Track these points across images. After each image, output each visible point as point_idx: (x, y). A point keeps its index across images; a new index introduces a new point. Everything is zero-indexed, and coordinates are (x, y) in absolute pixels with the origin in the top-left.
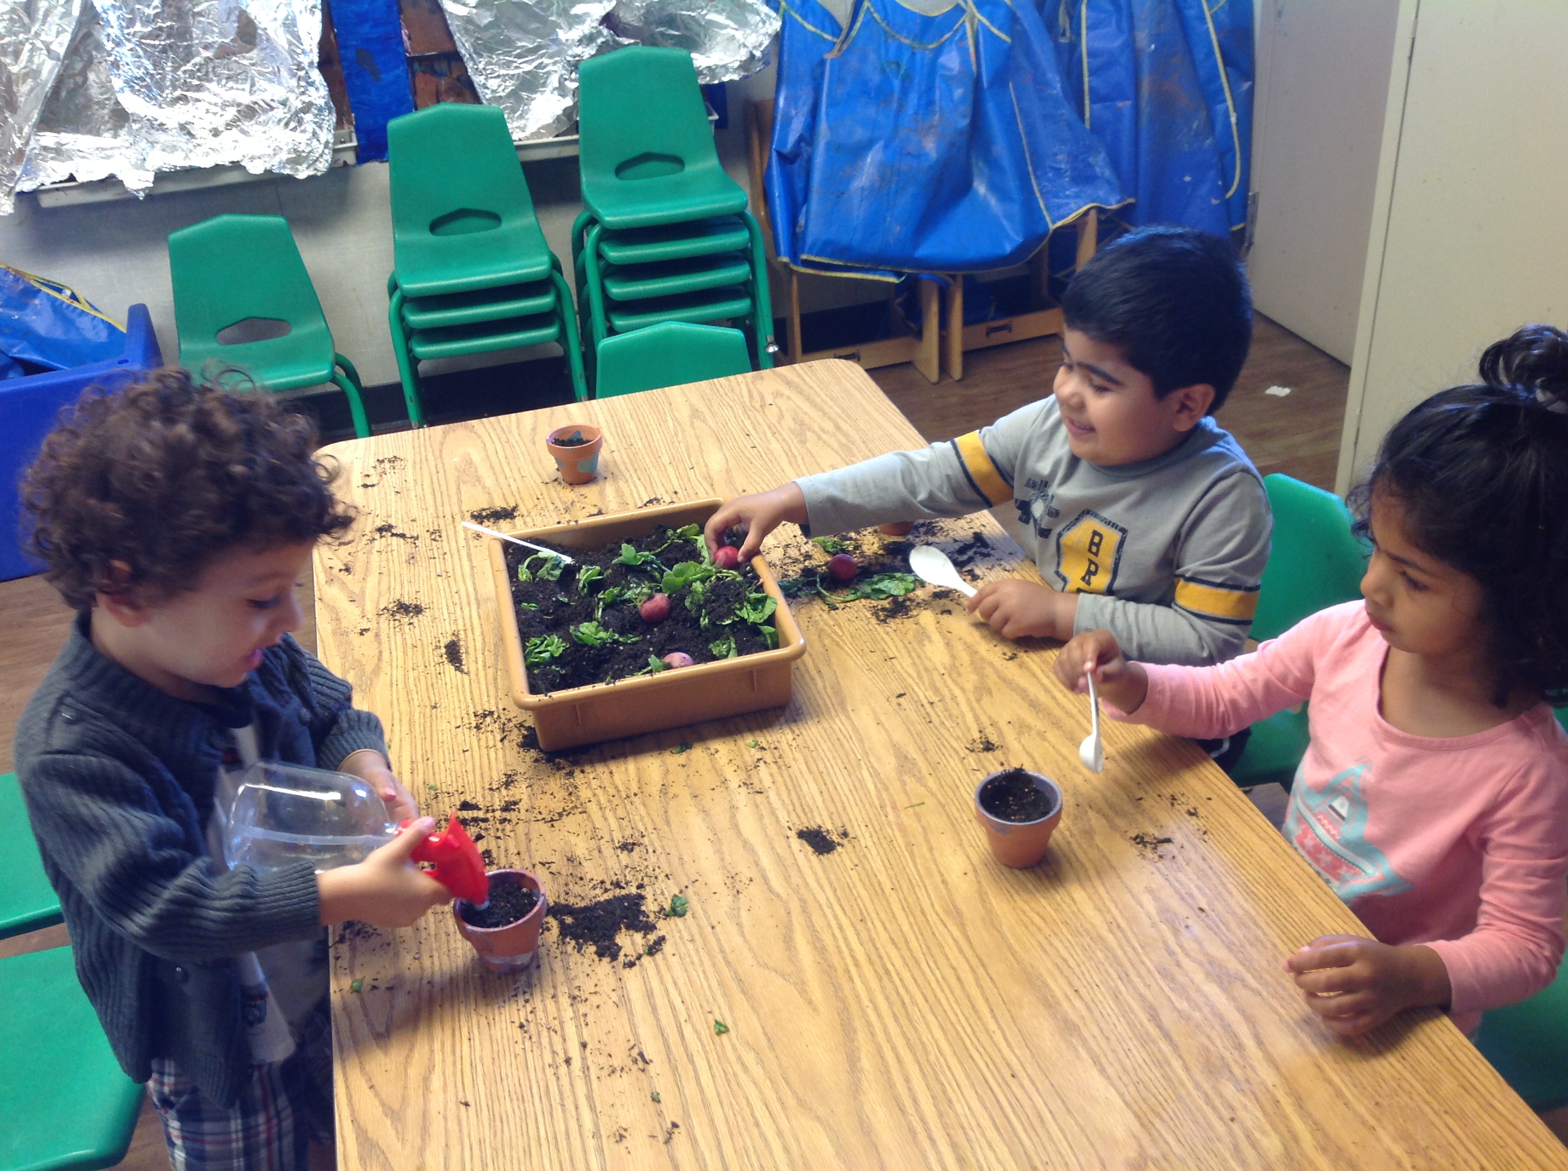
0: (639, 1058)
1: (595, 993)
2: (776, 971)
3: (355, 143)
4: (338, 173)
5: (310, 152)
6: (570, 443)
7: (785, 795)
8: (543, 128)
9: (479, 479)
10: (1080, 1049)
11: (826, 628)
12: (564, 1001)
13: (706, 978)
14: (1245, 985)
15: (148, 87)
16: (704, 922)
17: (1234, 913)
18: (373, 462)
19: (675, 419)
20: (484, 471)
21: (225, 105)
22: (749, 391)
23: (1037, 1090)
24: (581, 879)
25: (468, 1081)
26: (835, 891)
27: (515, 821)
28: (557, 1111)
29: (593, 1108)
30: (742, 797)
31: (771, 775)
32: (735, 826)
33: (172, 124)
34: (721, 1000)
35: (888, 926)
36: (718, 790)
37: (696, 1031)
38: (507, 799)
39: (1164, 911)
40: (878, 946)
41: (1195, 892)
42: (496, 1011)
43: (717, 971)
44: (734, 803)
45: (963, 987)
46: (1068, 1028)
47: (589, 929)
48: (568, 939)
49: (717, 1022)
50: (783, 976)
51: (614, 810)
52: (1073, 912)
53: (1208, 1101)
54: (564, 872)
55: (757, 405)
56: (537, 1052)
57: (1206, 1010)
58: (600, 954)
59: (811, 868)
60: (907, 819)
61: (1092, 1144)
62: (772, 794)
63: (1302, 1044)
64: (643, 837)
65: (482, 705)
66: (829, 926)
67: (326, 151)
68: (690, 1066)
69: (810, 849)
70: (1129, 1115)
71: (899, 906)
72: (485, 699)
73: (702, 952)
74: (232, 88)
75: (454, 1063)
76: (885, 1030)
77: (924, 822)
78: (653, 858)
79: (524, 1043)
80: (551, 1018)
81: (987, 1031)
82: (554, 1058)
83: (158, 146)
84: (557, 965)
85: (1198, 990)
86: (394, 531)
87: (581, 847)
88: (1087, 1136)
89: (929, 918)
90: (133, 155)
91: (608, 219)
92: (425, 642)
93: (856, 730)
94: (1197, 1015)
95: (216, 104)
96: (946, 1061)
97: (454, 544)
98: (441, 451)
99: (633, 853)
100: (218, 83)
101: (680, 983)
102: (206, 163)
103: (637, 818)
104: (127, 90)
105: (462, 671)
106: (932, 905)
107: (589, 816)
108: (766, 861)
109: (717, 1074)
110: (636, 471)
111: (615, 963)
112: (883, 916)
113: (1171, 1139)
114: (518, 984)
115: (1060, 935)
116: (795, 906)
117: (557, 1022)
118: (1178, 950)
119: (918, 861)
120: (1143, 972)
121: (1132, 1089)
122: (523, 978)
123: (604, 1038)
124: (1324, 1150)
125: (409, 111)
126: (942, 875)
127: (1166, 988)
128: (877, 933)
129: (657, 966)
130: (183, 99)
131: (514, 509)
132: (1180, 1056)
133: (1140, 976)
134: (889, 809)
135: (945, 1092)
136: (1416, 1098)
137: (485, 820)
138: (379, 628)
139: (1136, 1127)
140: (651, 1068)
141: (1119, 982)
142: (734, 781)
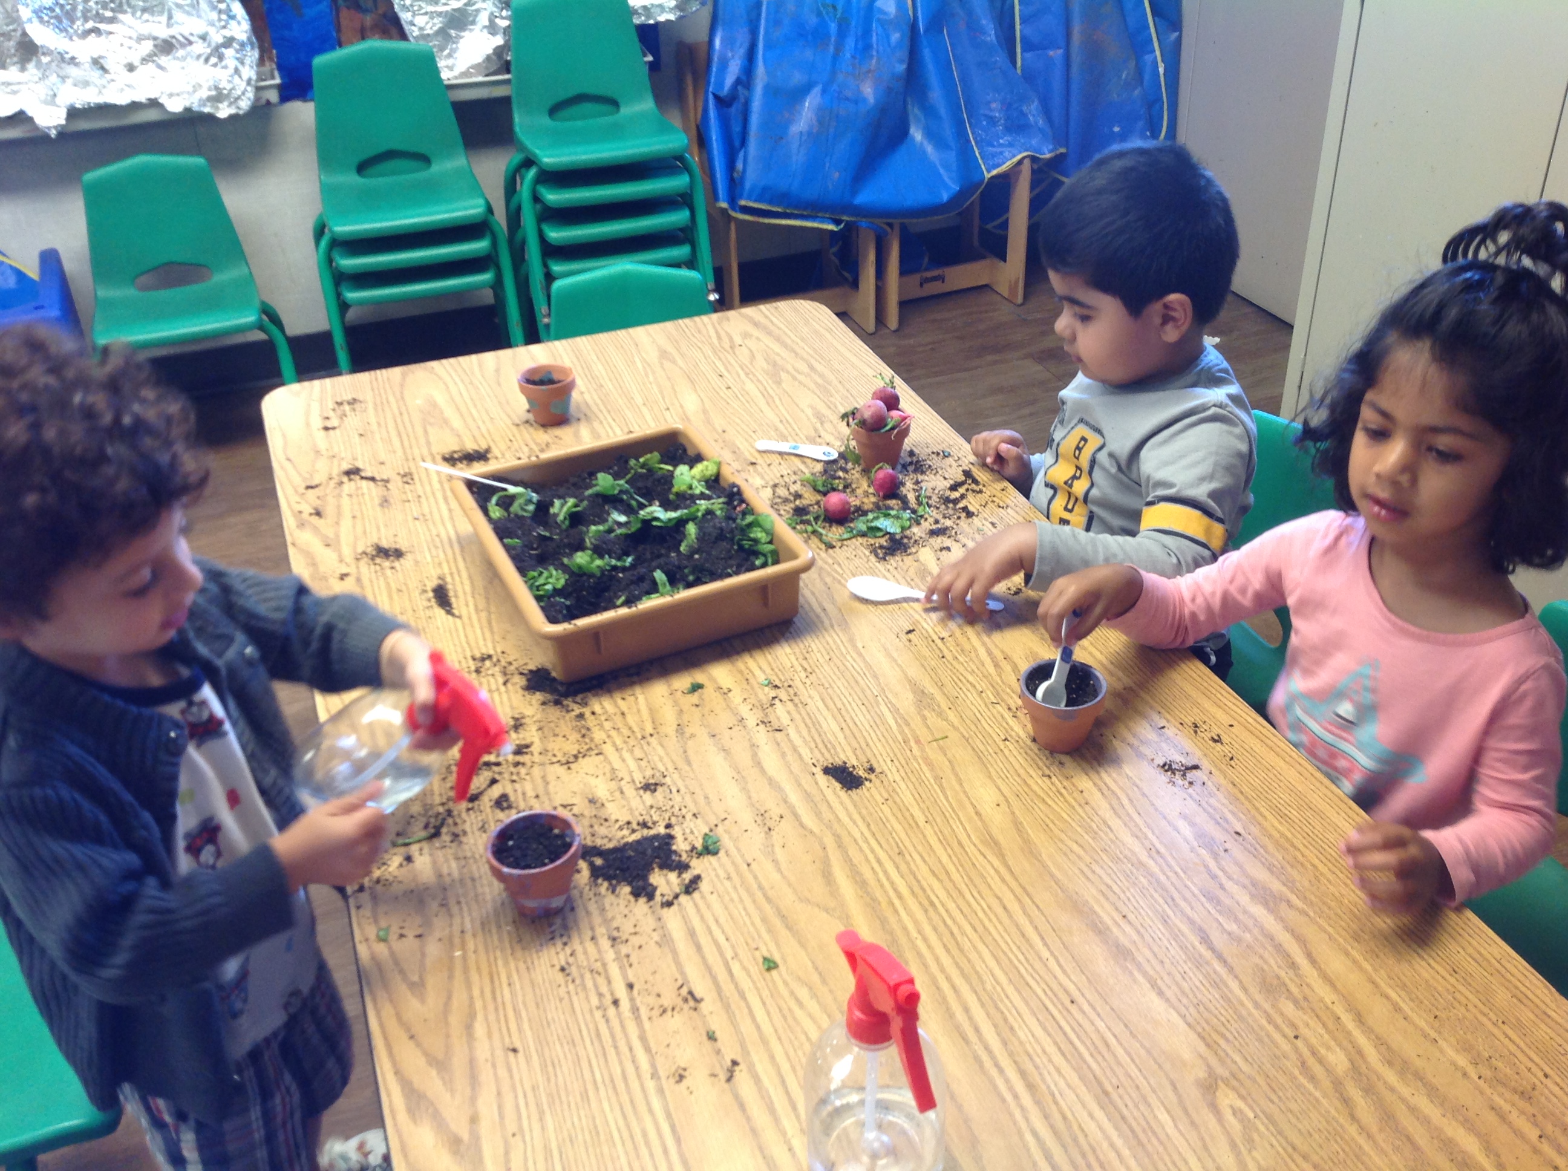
0: (689, 997)
1: (635, 933)
2: (818, 906)
3: (277, 81)
4: (261, 111)
5: (231, 90)
6: (541, 382)
7: (805, 733)
8: (472, 67)
9: (446, 421)
10: (1136, 973)
11: (826, 567)
12: (605, 943)
13: (748, 914)
14: (1290, 905)
15: (57, 18)
16: (739, 860)
17: (1270, 836)
18: (331, 405)
19: (644, 360)
20: (449, 413)
21: (140, 39)
22: (717, 332)
23: (1099, 1015)
24: (606, 820)
25: (513, 1026)
26: (868, 825)
27: (529, 764)
28: (611, 1053)
29: (648, 1049)
30: (761, 736)
31: (789, 712)
32: (758, 764)
33: (84, 58)
34: (766, 936)
35: (927, 858)
36: (736, 729)
37: (745, 968)
38: (518, 742)
39: (1200, 835)
40: (920, 878)
41: (1229, 816)
42: (535, 956)
43: (759, 908)
44: (754, 741)
45: (1010, 917)
46: (1122, 953)
47: (622, 870)
48: (600, 881)
49: (765, 959)
50: (827, 911)
51: (631, 752)
52: (1111, 840)
53: (1270, 1020)
54: (587, 813)
55: (727, 346)
56: (582, 995)
57: (1256, 931)
58: (636, 894)
59: (841, 803)
60: (933, 753)
61: (1160, 1067)
62: (792, 731)
63: (1355, 961)
64: (665, 777)
65: (479, 649)
66: (867, 860)
67: (249, 89)
68: (743, 1004)
69: (838, 786)
70: (1193, 1036)
71: (936, 838)
72: (481, 642)
73: (740, 890)
74: (147, 21)
75: (496, 1009)
76: (937, 959)
77: (949, 755)
78: (677, 798)
79: (567, 986)
80: (592, 960)
81: (1040, 958)
82: (600, 1000)
83: (69, 81)
84: (592, 907)
85: (1245, 912)
86: (363, 474)
87: (602, 789)
88: (1154, 1059)
89: (967, 849)
90: (42, 90)
91: (546, 160)
92: (410, 586)
93: (869, 667)
94: (1248, 936)
95: (130, 38)
96: (1003, 989)
97: (428, 488)
98: (402, 393)
99: (657, 793)
100: (133, 14)
101: (722, 920)
102: (122, 100)
103: (656, 758)
104: (35, 20)
105: (453, 615)
106: (969, 836)
107: (606, 758)
108: (794, 797)
109: (772, 1011)
110: (609, 412)
111: (652, 903)
112: (920, 848)
113: (1237, 1058)
114: (553, 928)
115: (1101, 862)
116: (829, 841)
117: (599, 964)
118: (1220, 873)
119: (948, 793)
120: (1188, 895)
121: (1192, 1010)
122: (558, 921)
123: (651, 978)
124: (1390, 1063)
125: (333, 48)
126: (974, 807)
127: (1213, 911)
128: (917, 866)
129: (696, 905)
130: (96, 31)
131: (488, 451)
132: (1236, 977)
133: (1185, 899)
134: (912, 743)
135: (1006, 1020)
136: (1474, 1010)
137: (498, 764)
138: (359, 572)
139: (1202, 1048)
140: (703, 1006)
141: (1166, 906)
142: (752, 720)
